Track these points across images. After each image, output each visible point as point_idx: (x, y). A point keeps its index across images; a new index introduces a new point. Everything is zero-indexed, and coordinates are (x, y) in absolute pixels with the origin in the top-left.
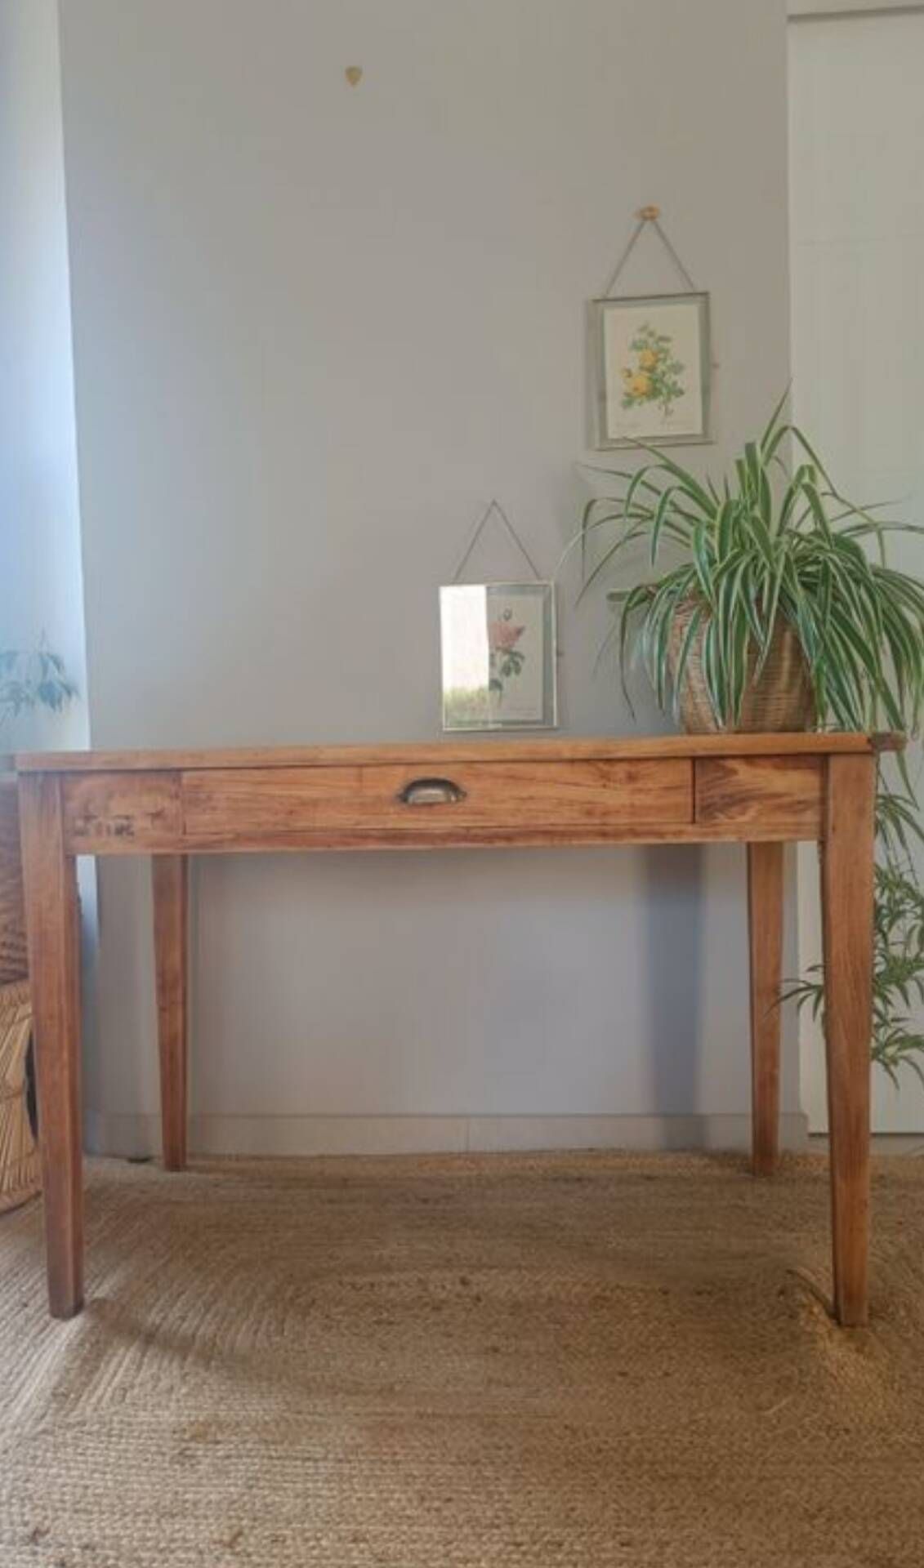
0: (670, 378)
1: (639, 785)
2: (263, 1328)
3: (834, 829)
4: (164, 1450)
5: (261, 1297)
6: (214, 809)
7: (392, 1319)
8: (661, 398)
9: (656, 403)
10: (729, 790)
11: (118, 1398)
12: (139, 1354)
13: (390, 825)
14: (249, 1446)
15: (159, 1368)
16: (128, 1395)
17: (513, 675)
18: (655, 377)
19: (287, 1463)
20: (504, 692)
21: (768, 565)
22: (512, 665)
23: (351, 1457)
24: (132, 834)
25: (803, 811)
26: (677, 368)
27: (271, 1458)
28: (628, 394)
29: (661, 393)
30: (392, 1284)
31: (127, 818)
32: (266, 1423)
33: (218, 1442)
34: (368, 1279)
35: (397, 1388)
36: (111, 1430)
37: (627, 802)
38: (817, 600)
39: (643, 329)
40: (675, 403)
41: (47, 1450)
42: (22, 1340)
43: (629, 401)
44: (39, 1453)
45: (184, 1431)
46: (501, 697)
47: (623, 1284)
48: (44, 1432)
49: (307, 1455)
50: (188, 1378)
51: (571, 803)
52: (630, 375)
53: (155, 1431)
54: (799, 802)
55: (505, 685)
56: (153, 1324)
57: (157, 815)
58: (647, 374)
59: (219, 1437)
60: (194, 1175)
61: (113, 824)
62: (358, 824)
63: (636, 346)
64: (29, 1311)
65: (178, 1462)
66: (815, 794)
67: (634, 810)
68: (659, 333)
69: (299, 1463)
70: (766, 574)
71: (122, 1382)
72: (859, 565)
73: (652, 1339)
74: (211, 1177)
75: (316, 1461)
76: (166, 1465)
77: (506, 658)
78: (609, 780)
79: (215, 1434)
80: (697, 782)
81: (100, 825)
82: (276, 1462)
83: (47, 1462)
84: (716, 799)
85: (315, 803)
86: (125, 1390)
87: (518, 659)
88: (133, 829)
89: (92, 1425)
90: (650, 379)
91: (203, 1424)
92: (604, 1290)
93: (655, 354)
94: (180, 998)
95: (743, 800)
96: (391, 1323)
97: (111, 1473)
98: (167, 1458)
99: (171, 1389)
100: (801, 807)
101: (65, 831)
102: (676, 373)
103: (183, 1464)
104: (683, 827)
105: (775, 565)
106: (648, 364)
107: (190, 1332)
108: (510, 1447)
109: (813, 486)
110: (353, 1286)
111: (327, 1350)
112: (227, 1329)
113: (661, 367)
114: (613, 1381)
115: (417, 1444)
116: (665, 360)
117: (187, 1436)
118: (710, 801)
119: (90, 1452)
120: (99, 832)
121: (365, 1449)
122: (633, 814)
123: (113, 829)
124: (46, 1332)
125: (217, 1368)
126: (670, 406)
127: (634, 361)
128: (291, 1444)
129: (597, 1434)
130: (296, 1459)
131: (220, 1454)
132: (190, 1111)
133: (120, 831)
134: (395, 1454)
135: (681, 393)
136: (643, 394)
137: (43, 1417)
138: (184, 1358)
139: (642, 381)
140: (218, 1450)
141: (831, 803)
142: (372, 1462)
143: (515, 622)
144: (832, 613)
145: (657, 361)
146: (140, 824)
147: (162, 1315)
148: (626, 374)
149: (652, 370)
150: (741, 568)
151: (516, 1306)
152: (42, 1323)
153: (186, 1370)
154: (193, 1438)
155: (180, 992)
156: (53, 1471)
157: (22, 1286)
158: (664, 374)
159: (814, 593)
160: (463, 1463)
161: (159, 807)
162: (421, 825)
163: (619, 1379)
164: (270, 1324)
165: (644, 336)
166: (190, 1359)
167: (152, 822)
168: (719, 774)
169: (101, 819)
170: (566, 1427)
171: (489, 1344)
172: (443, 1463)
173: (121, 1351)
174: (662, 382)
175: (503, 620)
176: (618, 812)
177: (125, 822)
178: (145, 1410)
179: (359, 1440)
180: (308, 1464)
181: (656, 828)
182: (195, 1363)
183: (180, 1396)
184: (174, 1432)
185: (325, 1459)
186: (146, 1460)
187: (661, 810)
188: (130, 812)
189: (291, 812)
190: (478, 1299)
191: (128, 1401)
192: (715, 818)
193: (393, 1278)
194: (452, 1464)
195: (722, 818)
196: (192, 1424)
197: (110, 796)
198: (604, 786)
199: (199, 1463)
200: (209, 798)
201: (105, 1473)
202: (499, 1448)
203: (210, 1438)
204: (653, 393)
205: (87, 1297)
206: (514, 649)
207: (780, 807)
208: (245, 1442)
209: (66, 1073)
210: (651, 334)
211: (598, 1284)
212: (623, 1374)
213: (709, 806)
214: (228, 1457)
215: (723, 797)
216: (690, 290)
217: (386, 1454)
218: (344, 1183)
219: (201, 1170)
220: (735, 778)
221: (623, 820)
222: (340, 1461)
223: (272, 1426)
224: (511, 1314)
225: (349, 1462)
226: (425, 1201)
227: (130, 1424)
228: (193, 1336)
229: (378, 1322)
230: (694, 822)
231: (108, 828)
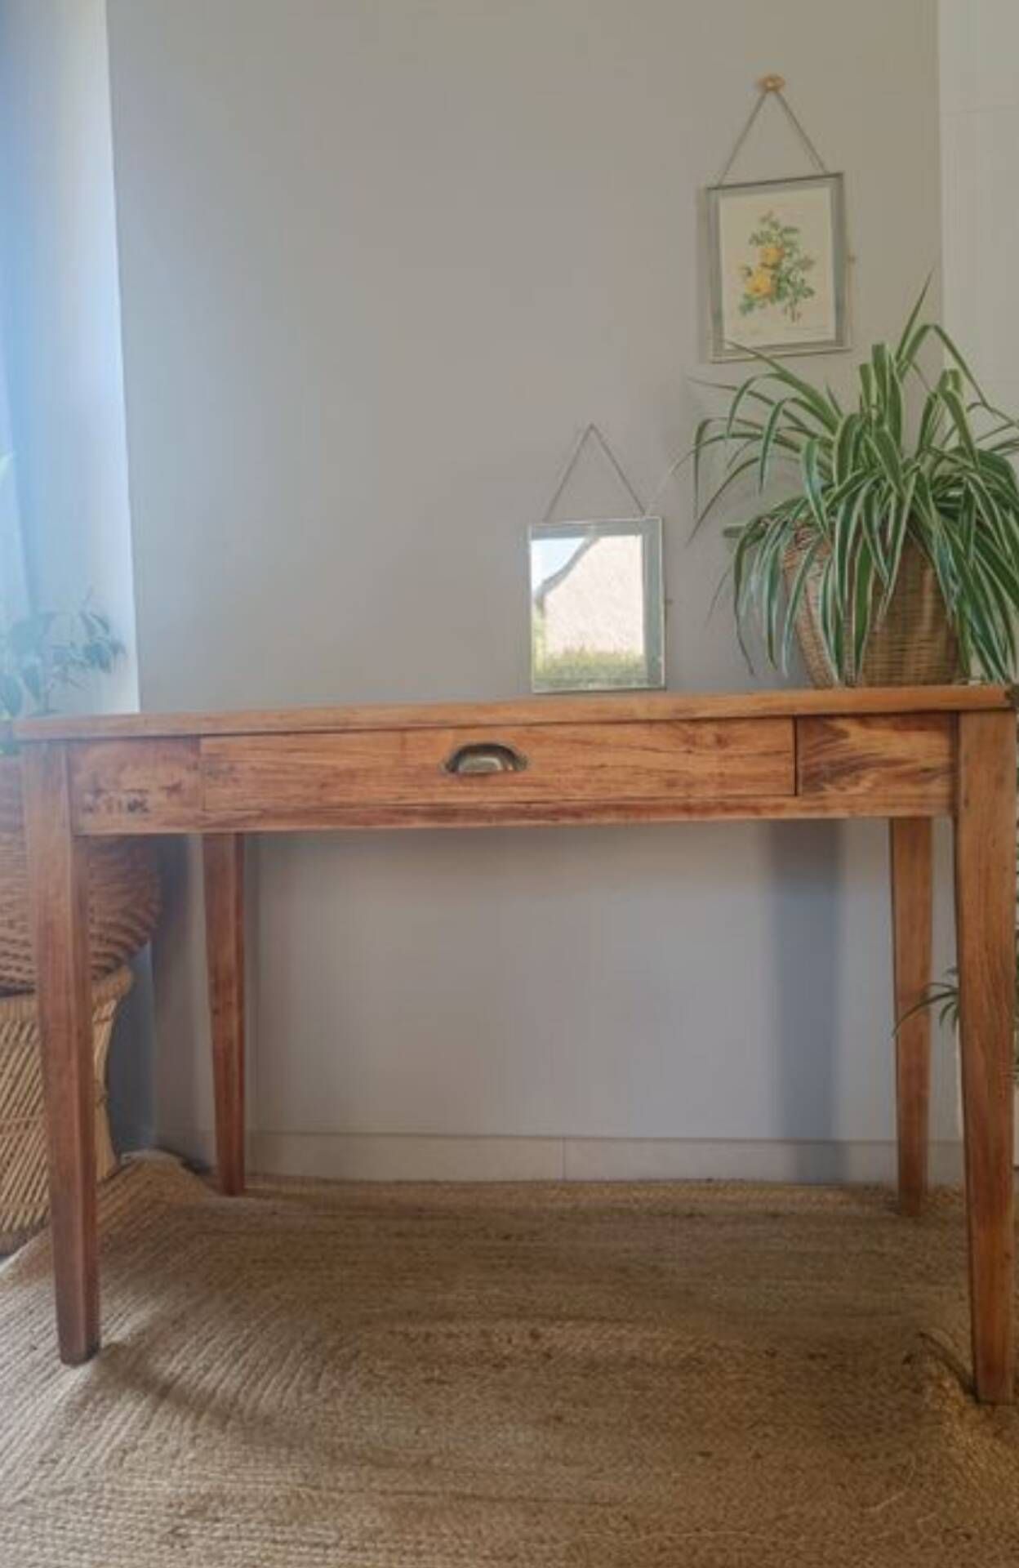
0: (798, 276)
1: (730, 750)
2: (295, 1383)
3: (967, 802)
4: (156, 1526)
5: (300, 1346)
6: (235, 780)
7: (444, 1378)
8: (787, 300)
9: (779, 305)
10: (838, 757)
11: (115, 1461)
12: (149, 1410)
13: (438, 800)
14: (253, 1525)
15: (169, 1428)
16: (127, 1458)
18: (778, 274)
19: (292, 1548)
21: (895, 490)
23: (367, 1545)
24: (146, 810)
25: (928, 781)
26: (806, 264)
27: (275, 1542)
28: (747, 297)
29: (786, 294)
30: (450, 1336)
31: (140, 791)
32: (275, 1499)
33: (217, 1520)
34: (423, 1329)
35: (436, 1461)
36: (101, 1499)
37: (717, 771)
38: (957, 528)
39: (764, 220)
40: (804, 304)
41: (22, 1523)
42: (21, 1390)
43: (748, 307)
44: (14, 1525)
45: (181, 1505)
47: (722, 1343)
48: (23, 1501)
49: (317, 1540)
50: (198, 1441)
51: (649, 772)
52: (750, 274)
53: (148, 1504)
54: (926, 770)
56: (171, 1374)
57: (174, 789)
58: (771, 272)
59: (220, 1515)
60: (252, 1200)
61: (126, 799)
62: (401, 798)
63: (757, 240)
64: (38, 1355)
65: (167, 1543)
66: (941, 761)
67: (723, 781)
68: (783, 224)
69: (305, 1549)
70: (893, 499)
71: (123, 1442)
72: (1008, 487)
73: (747, 1412)
74: (270, 1203)
75: (327, 1547)
76: (153, 1545)
78: (694, 744)
79: (215, 1511)
80: (801, 746)
81: (111, 799)
82: (279, 1547)
83: (20, 1537)
84: (823, 767)
85: (351, 774)
86: (125, 1452)
88: (149, 805)
89: (79, 1494)
90: (773, 277)
91: (203, 1497)
92: (699, 1349)
93: (779, 249)
94: (234, 1000)
95: (854, 768)
96: (441, 1382)
97: (90, 1551)
98: (156, 1537)
99: (175, 1456)
100: (929, 775)
101: (72, 806)
102: (803, 269)
103: (172, 1546)
104: (781, 800)
105: (904, 489)
106: (770, 261)
107: (213, 1384)
108: (555, 1540)
109: (958, 396)
110: (406, 1335)
111: (364, 1412)
112: (254, 1384)
113: (786, 264)
114: (692, 1461)
115: (445, 1531)
116: (790, 255)
117: (183, 1512)
118: (814, 770)
119: (69, 1526)
120: (110, 809)
121: (386, 1535)
122: (722, 785)
123: (125, 805)
124: (50, 1381)
125: (234, 1429)
126: (798, 308)
127: (753, 257)
128: (302, 1524)
129: (661, 1529)
130: (303, 1544)
131: (217, 1534)
132: (249, 1126)
133: (133, 807)
134: (419, 1543)
135: (811, 292)
136: (767, 295)
137: (27, 1484)
138: (198, 1418)
139: (764, 280)
140: (215, 1530)
141: (963, 770)
142: (390, 1551)
144: (977, 545)
145: (782, 256)
146: (156, 798)
147: (185, 1364)
148: (745, 272)
149: (776, 266)
150: (864, 492)
151: (592, 1365)
152: (49, 1369)
153: (199, 1431)
154: (189, 1514)
155: (235, 990)
156: (25, 1547)
157: (34, 1326)
158: (790, 271)
159: (955, 519)
160: (496, 1558)
161: (176, 780)
162: (474, 799)
163: (699, 1460)
164: (303, 1378)
165: (766, 228)
166: (206, 1417)
167: (169, 795)
168: (828, 737)
169: (112, 794)
170: (626, 1518)
171: (551, 1411)
172: (472, 1555)
173: (130, 1406)
174: (788, 281)
176: (704, 782)
177: (137, 797)
178: (142, 1477)
179: (379, 1523)
180: (316, 1550)
181: (752, 801)
182: (210, 1423)
183: (186, 1462)
184: (171, 1506)
185: (336, 1545)
186: (132, 1538)
187: (756, 779)
188: (144, 785)
189: (323, 785)
190: (548, 1356)
191: (125, 1465)
192: (822, 789)
193: (453, 1328)
194: (485, 1558)
195: (830, 790)
196: (191, 1496)
197: (122, 767)
198: (689, 752)
199: (191, 1544)
200: (232, 769)
201: (81, 1552)
202: (542, 1542)
203: (209, 1514)
204: (777, 293)
205: (104, 1341)
207: (901, 777)
208: (248, 1521)
209: (75, 1083)
210: (775, 225)
211: (692, 1342)
212: (706, 1455)
213: (816, 775)
214: (226, 1538)
215: (832, 764)
216: (820, 172)
217: (408, 1543)
218: (418, 1213)
219: (258, 1194)
220: (844, 741)
221: (710, 793)
222: (353, 1549)
223: (281, 1504)
224: (585, 1376)
225: (365, 1550)
226: (507, 1237)
227: (122, 1494)
228: (214, 1390)
229: (428, 1381)
230: (796, 794)
231: (120, 804)
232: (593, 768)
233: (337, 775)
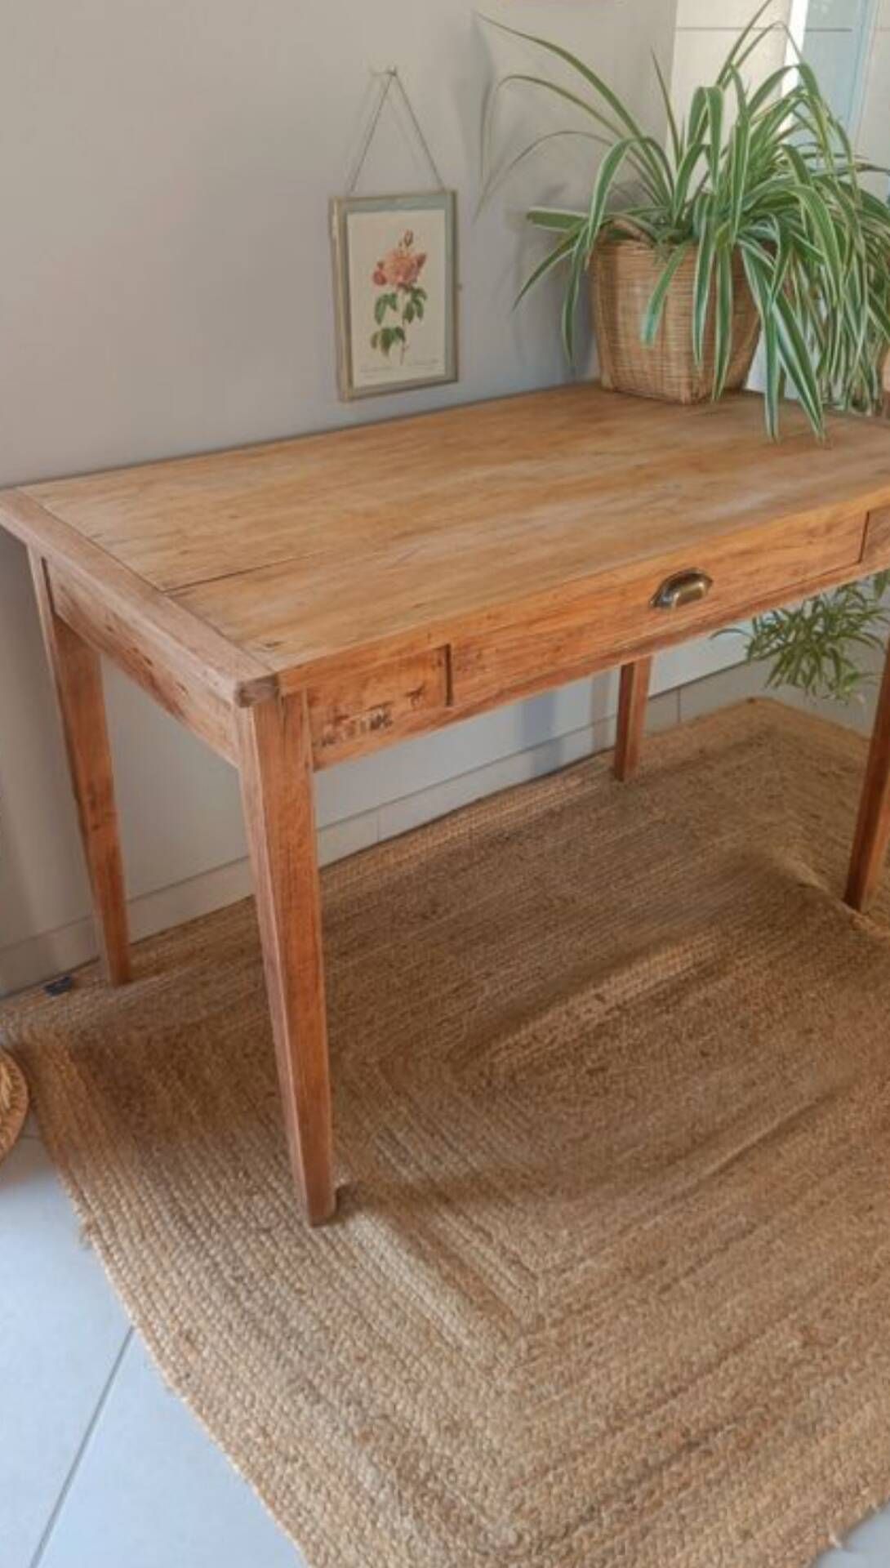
1: (832, 535)
6: (483, 668)
13: (644, 634)
17: (416, 319)
20: (408, 342)
22: (414, 306)
24: (391, 723)
31: (383, 706)
37: (821, 554)
46: (403, 350)
55: (408, 335)
57: (416, 694)
61: (367, 718)
77: (408, 298)
81: (352, 724)
84: (878, 536)
85: (580, 631)
87: (421, 299)
88: (394, 717)
101: (313, 746)
120: (352, 733)
122: (823, 564)
123: (368, 725)
133: (376, 723)
143: (417, 249)
146: (399, 708)
161: (419, 684)
162: (669, 625)
167: (413, 700)
169: (354, 717)
175: (404, 245)
176: (815, 566)
177: (381, 712)
187: (843, 555)
188: (388, 697)
189: (558, 649)
192: (873, 554)
195: (879, 551)
197: (364, 686)
200: (479, 657)
206: (416, 286)
213: (874, 542)
221: (817, 573)
230: (861, 561)
231: (363, 724)
232: (751, 574)
233: (570, 635)
